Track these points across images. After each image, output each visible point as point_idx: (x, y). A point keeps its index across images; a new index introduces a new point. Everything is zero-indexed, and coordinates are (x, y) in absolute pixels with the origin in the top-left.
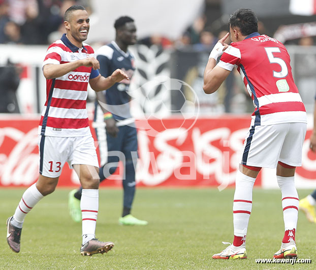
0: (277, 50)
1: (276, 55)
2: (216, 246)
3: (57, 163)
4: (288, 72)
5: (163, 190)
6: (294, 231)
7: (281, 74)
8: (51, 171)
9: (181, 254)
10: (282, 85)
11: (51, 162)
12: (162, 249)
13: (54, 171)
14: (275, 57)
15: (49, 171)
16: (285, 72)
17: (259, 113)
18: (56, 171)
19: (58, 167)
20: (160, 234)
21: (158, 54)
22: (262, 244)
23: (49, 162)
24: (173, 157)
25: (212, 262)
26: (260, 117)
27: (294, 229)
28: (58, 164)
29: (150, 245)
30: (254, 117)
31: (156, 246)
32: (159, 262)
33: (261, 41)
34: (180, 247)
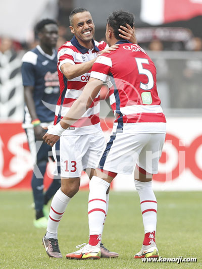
0: (146, 61)
1: (145, 66)
2: (68, 247)
3: (72, 162)
4: (154, 85)
5: (16, 192)
6: (154, 233)
7: (147, 87)
8: (67, 170)
9: (34, 254)
10: (147, 97)
11: (66, 162)
12: (16, 250)
13: (70, 171)
14: (144, 68)
15: (65, 171)
16: (150, 85)
17: (122, 120)
18: (71, 171)
19: (73, 166)
20: (14, 235)
21: (12, 60)
22: (114, 244)
23: (65, 162)
24: (26, 160)
25: (64, 262)
26: (123, 125)
27: (154, 231)
28: (73, 164)
29: (5, 246)
30: (117, 124)
31: (10, 247)
32: (13, 263)
33: (133, 50)
34: (34, 248)
